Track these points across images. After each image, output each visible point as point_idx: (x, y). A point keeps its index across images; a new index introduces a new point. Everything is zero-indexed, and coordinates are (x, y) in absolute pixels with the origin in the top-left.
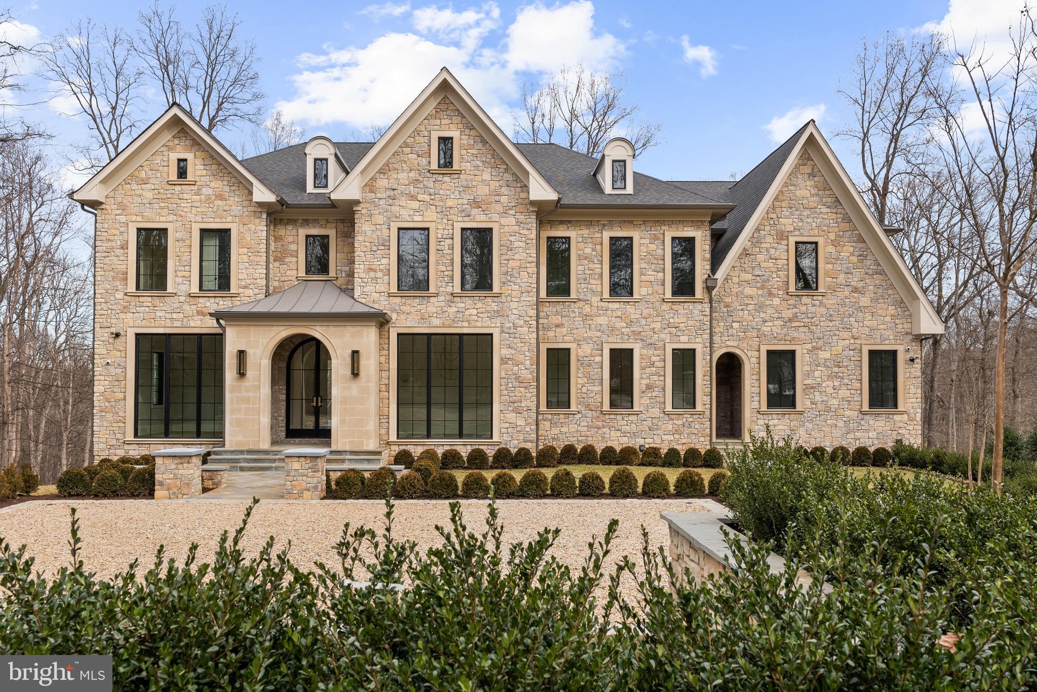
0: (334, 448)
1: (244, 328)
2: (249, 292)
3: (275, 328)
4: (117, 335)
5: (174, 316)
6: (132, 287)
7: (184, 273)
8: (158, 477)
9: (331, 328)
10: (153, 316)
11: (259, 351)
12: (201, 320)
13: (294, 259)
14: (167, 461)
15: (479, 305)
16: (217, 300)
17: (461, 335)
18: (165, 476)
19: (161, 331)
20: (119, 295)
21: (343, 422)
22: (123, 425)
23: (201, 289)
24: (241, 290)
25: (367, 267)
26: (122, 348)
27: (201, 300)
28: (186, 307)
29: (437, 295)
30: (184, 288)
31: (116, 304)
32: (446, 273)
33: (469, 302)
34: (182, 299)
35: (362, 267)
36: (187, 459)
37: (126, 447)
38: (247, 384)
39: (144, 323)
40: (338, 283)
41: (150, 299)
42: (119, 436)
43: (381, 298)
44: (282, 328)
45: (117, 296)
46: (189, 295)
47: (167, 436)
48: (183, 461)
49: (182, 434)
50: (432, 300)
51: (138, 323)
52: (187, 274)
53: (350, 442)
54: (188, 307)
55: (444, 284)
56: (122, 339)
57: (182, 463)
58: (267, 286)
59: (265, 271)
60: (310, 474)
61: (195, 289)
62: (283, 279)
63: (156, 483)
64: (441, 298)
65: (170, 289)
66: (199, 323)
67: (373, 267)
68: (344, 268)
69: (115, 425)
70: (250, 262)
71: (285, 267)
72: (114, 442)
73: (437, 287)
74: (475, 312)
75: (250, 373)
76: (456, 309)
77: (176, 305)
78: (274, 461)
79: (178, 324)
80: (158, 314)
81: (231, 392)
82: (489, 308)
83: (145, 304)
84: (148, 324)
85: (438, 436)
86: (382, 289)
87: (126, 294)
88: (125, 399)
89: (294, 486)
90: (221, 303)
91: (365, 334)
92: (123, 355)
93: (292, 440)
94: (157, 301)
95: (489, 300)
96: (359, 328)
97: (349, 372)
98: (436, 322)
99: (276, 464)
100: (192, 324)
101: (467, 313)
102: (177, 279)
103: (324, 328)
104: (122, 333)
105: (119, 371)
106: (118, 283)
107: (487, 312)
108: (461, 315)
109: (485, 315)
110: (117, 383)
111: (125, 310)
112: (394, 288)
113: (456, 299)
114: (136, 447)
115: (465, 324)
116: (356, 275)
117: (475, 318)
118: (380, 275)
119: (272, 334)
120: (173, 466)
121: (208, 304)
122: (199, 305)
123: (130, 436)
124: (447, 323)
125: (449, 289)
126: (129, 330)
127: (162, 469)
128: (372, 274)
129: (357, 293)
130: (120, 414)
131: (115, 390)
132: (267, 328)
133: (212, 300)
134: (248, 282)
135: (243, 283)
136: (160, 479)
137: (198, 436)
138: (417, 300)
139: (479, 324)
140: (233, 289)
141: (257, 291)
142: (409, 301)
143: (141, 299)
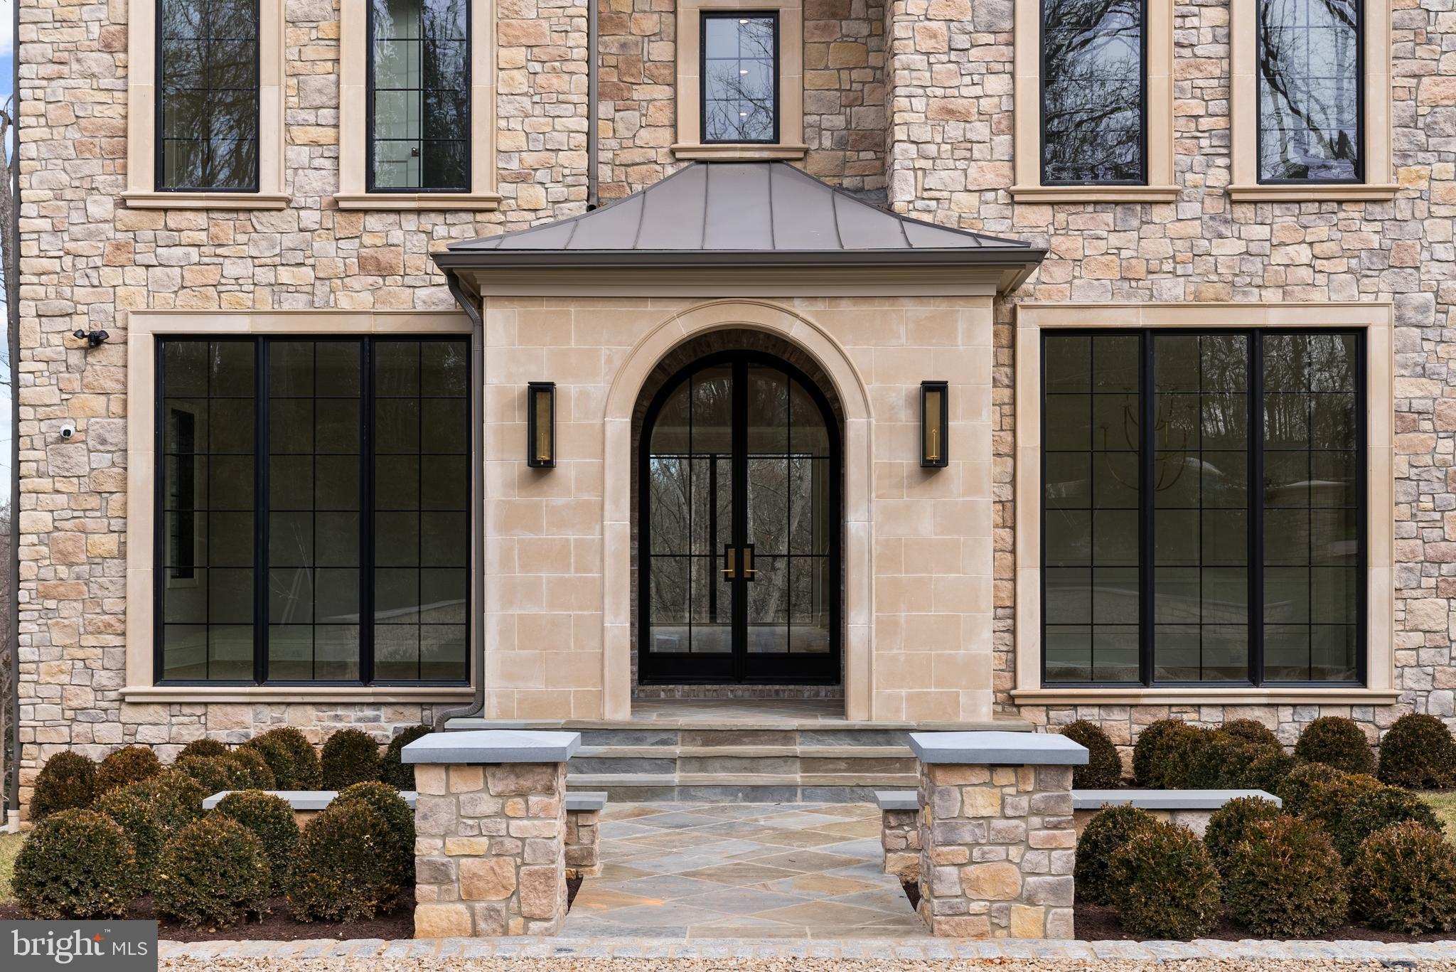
0: (856, 716)
1: (545, 308)
2: (534, 195)
3: (650, 307)
4: (96, 340)
5: (285, 275)
6: (141, 179)
7: (314, 133)
8: (426, 848)
9: (846, 307)
10: (212, 275)
11: (598, 387)
12: (375, 289)
13: (663, 92)
14: (464, 784)
15: (1320, 230)
16: (427, 222)
17: (1255, 334)
18: (453, 845)
19: (241, 325)
20: (101, 207)
21: (886, 628)
22: (117, 641)
23: (370, 185)
24: (506, 189)
25: (935, 103)
26: (110, 385)
27: (373, 222)
28: (323, 246)
29: (1172, 198)
30: (316, 183)
31: (90, 236)
32: (1205, 123)
33: (1284, 219)
34: (310, 218)
35: (919, 104)
36: (542, 777)
37: (129, 714)
38: (559, 501)
39: (184, 299)
40: (813, 166)
41: (201, 219)
42: (103, 678)
43: (986, 211)
44: (675, 308)
45: (92, 209)
46: (335, 206)
47: (261, 677)
48: (526, 783)
49: (314, 672)
50: (1159, 214)
51: (164, 299)
52: (327, 135)
53: (910, 698)
54: (330, 248)
55: (1199, 160)
56: (110, 354)
57: (522, 794)
58: (591, 173)
59: (584, 125)
60: (1038, 836)
61: (353, 184)
62: (626, 157)
63: (421, 872)
64: (1190, 209)
65: (269, 186)
66: (365, 300)
67: (959, 104)
68: (827, 121)
69: (90, 640)
70: (536, 93)
71: (633, 116)
72: (88, 698)
73: (1178, 172)
74: (1304, 254)
75: (568, 462)
76: (1240, 247)
77: (288, 241)
78: (670, 763)
79: (298, 302)
80: (231, 269)
81: (506, 526)
82: (1352, 242)
83: (186, 237)
84: (197, 304)
85: (1176, 677)
86: (990, 179)
87: (122, 203)
88: (123, 555)
89: (975, 884)
90: (441, 231)
91: (961, 326)
92: (116, 407)
93: (662, 691)
94: (226, 226)
95: (1353, 212)
96: (940, 307)
97: (908, 458)
98: (1172, 289)
99: (676, 777)
100: (345, 304)
101: (1279, 257)
102: (292, 152)
103: (821, 306)
104: (113, 334)
105: (101, 460)
106: (94, 166)
107: (1347, 253)
108: (1256, 265)
109: (1341, 265)
110: (94, 502)
111: (120, 256)
112: (1029, 177)
113: (1241, 212)
114: (163, 714)
115: (1272, 296)
116: (900, 133)
117: (1305, 274)
118: (980, 130)
119: (643, 327)
120: (487, 805)
121: (397, 236)
122: (367, 240)
123: (141, 680)
124: (1209, 292)
125: (1218, 178)
126: (133, 322)
127: (445, 816)
128: (954, 130)
129: (902, 196)
130: (109, 604)
131: (90, 524)
132: (624, 309)
133: (410, 222)
134: (530, 159)
135: (514, 165)
136: (436, 857)
137: (367, 677)
138: (1108, 217)
139: (1318, 296)
140: (482, 184)
141: (558, 191)
142: (1081, 220)
143: (174, 220)
